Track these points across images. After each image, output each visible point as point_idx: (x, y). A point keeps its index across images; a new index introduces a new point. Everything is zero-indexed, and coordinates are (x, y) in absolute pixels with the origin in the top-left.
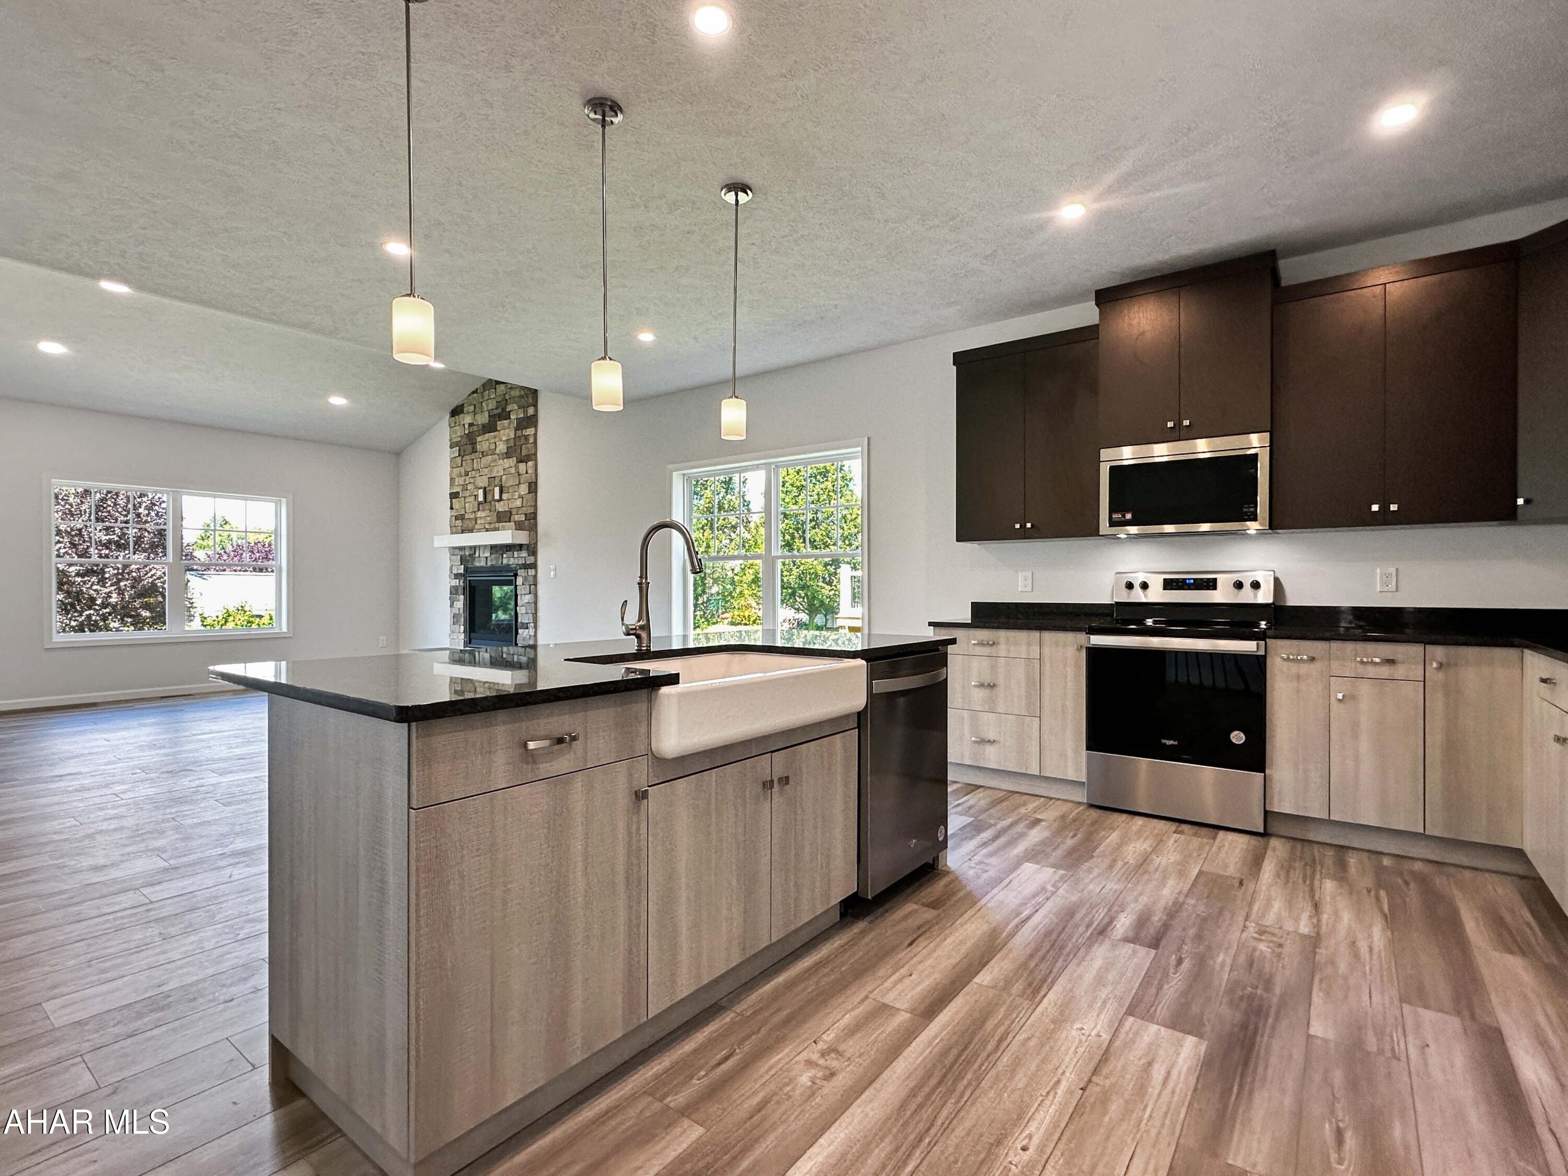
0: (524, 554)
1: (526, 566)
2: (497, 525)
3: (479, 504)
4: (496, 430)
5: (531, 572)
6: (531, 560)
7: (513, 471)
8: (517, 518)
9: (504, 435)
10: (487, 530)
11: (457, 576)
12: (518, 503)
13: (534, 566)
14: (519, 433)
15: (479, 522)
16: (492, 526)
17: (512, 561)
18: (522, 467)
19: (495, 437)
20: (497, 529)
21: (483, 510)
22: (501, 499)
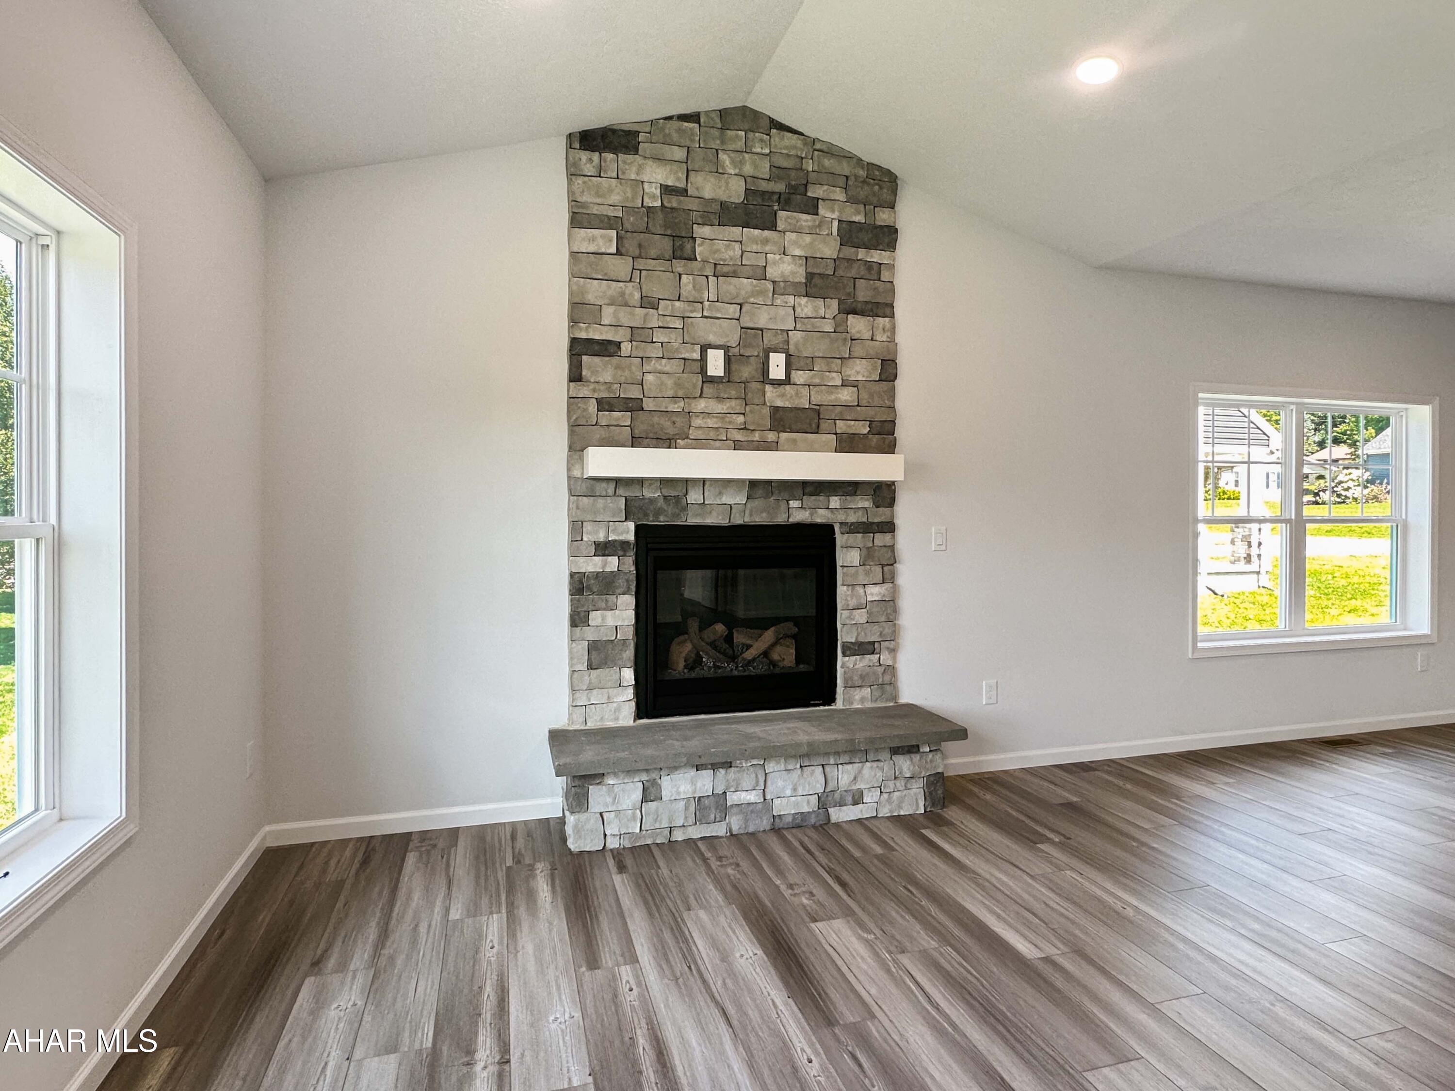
0: (865, 503)
1: (866, 528)
2: (771, 436)
3: (712, 380)
4: (773, 227)
5: (881, 539)
6: (880, 516)
7: (828, 327)
8: (841, 426)
9: (795, 243)
10: (737, 446)
11: (603, 549)
12: (846, 396)
13: (889, 527)
14: (849, 252)
15: (697, 422)
16: (757, 436)
17: (821, 517)
18: (857, 325)
19: (766, 241)
20: (774, 446)
21: (719, 399)
22: (788, 381)
